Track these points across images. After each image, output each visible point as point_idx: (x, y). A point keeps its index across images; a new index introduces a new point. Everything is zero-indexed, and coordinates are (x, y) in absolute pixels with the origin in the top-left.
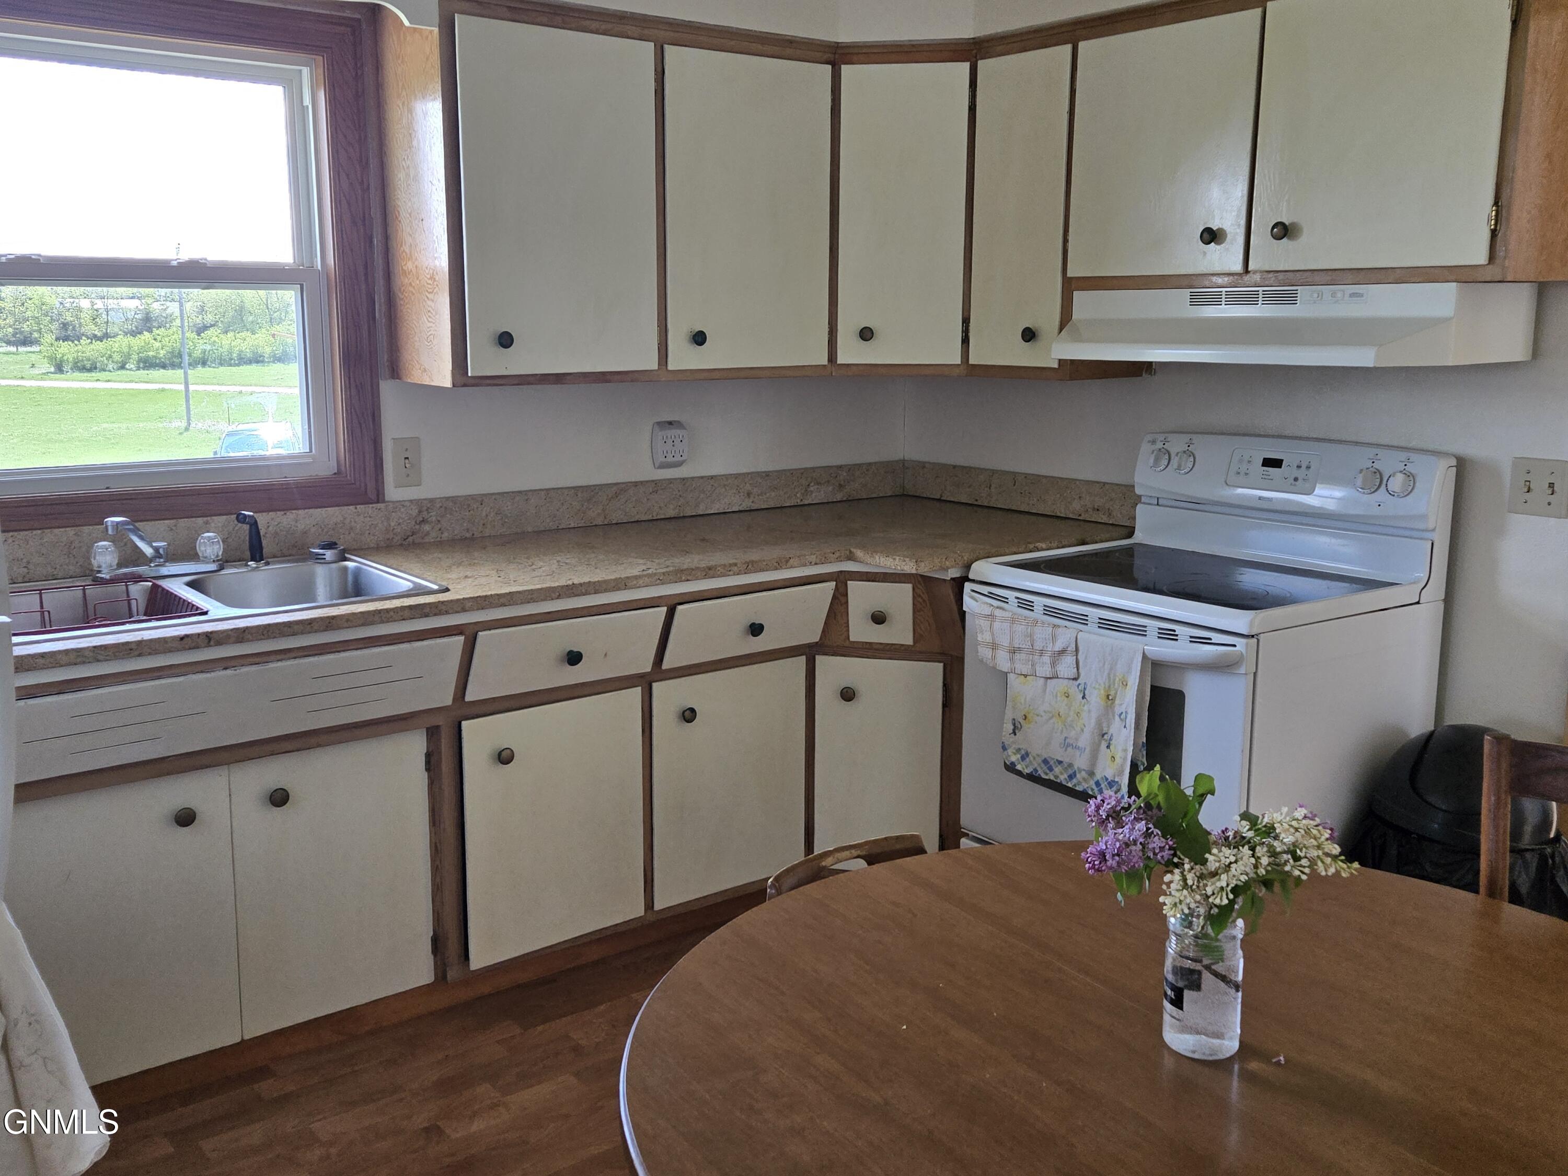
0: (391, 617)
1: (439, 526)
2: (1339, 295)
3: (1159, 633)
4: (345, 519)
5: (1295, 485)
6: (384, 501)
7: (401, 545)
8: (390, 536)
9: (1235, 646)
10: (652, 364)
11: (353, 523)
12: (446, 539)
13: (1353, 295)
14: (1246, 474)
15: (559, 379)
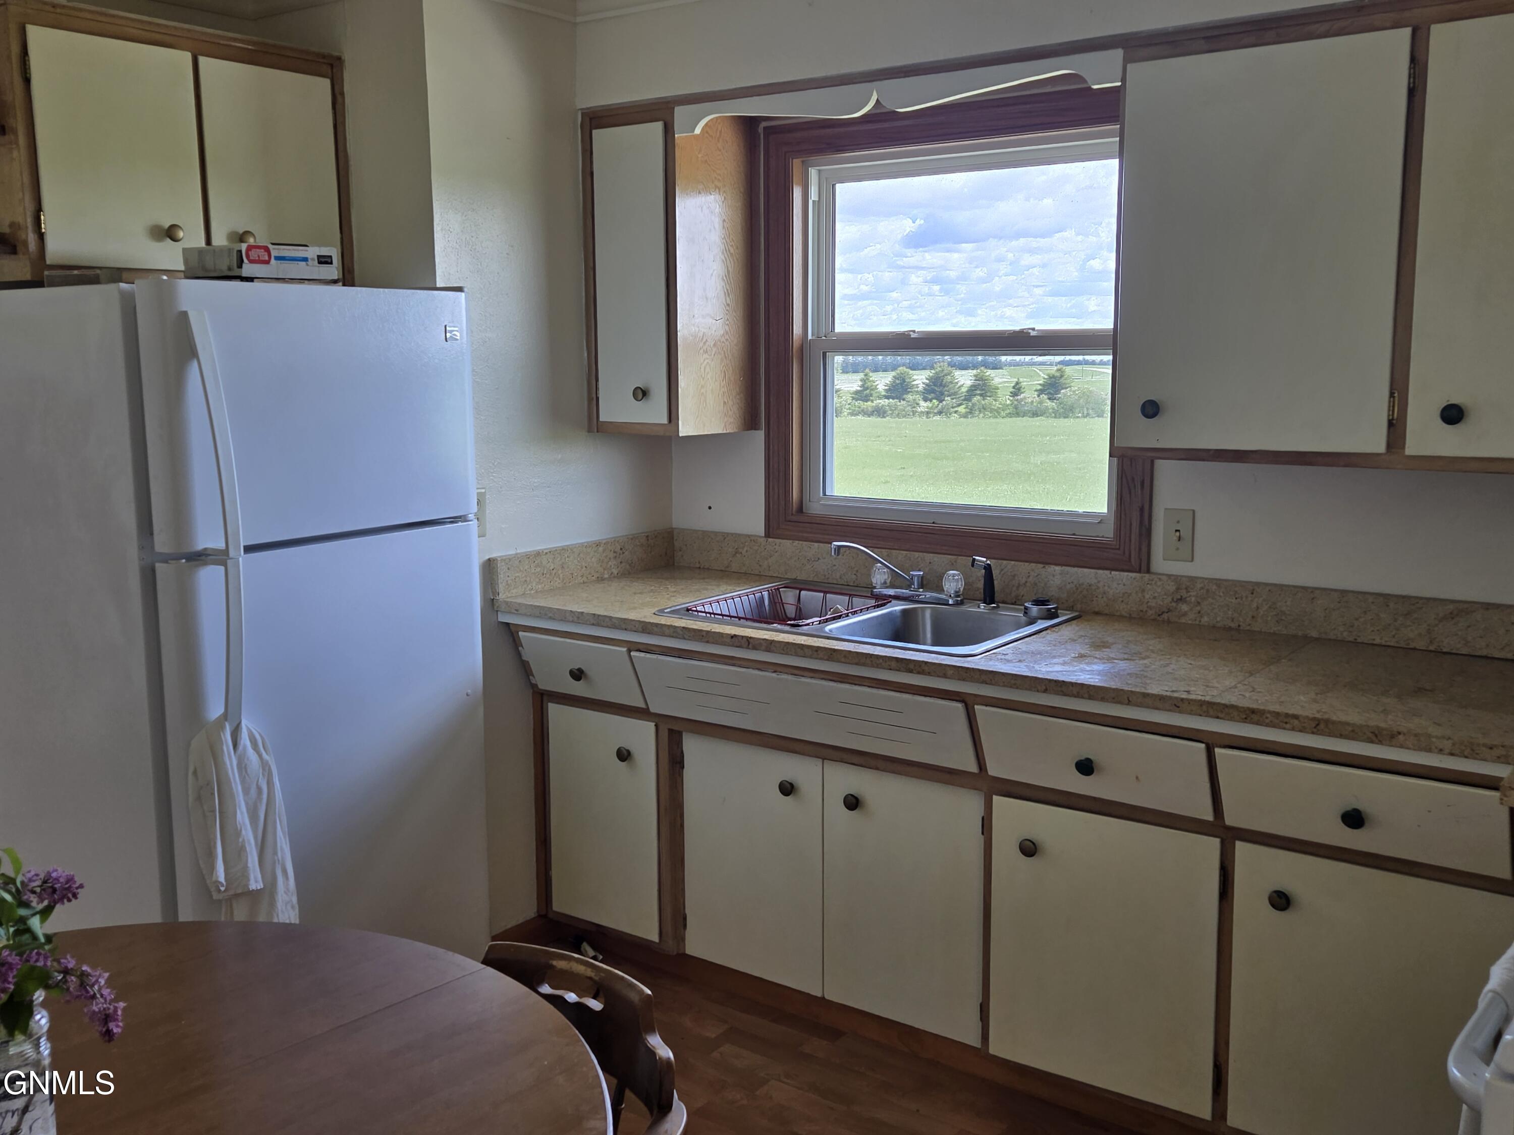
1: (1198, 608)
6: (1148, 571)
7: (1154, 620)
10: (1376, 443)
12: (1206, 624)
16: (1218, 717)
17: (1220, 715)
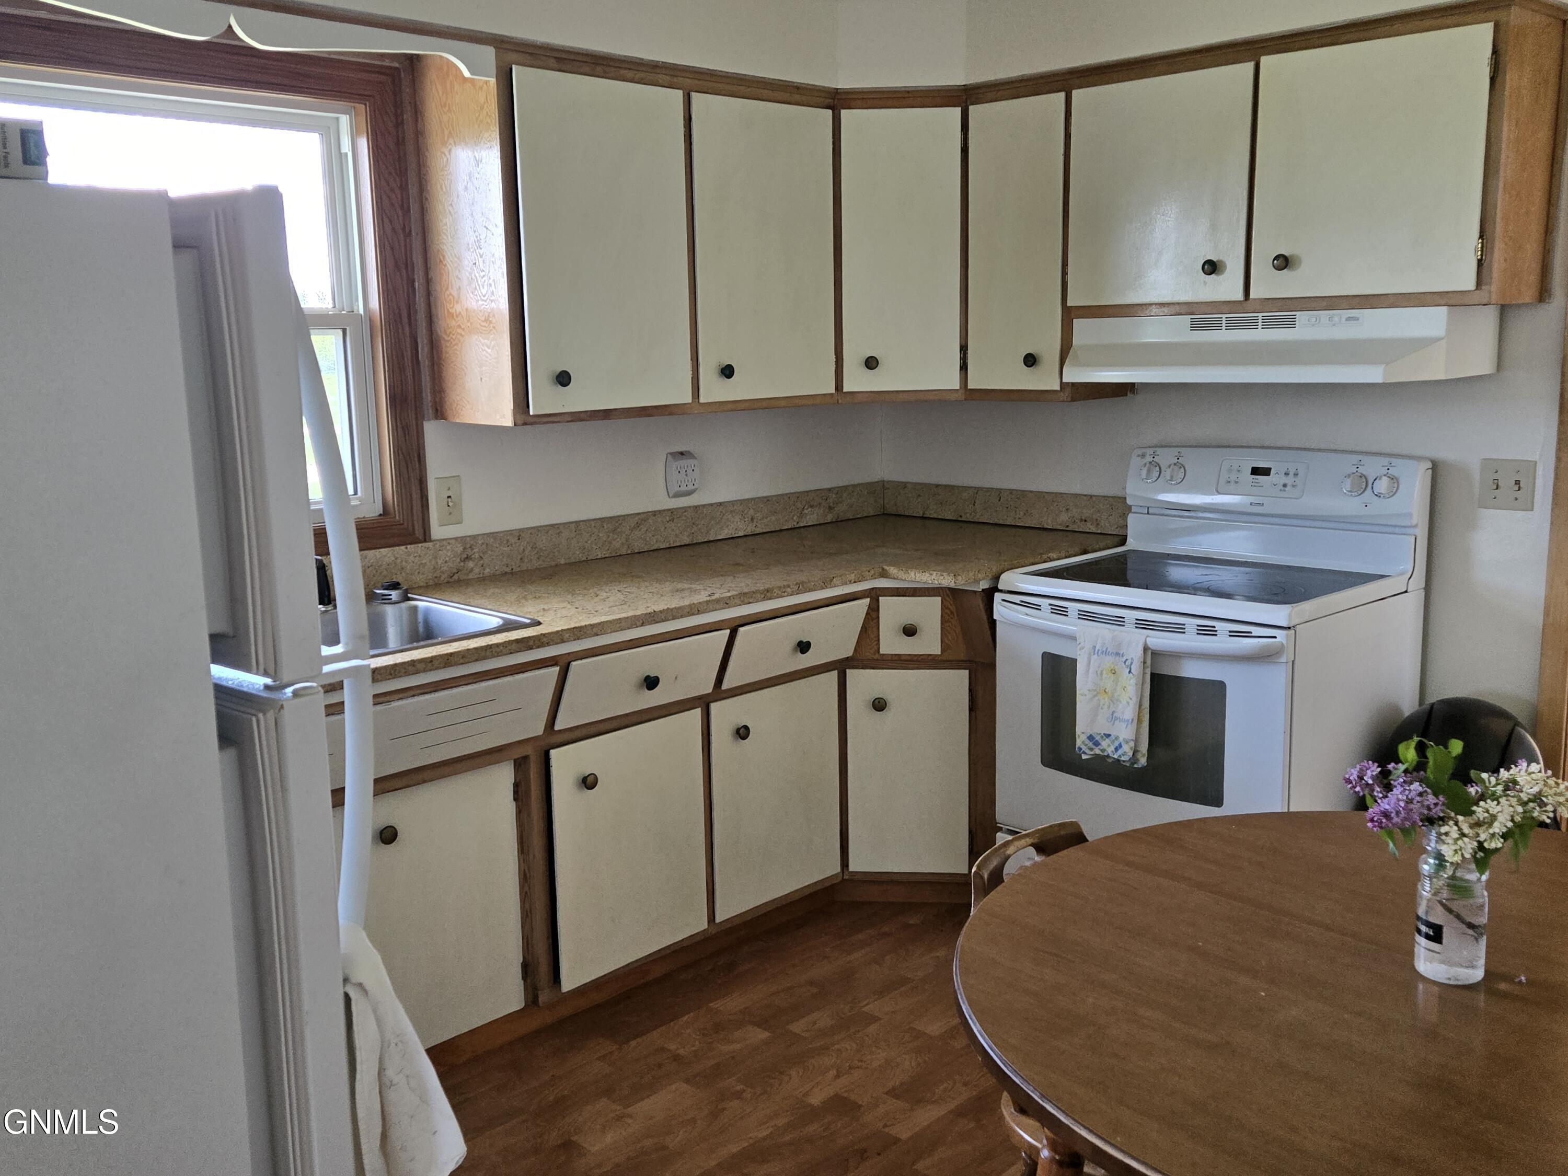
0: (501, 651)
1: (482, 562)
2: (1336, 319)
3: (1198, 630)
4: (396, 559)
5: (1284, 491)
6: (430, 541)
7: (448, 582)
8: (438, 574)
9: (1275, 637)
10: (686, 397)
11: (404, 563)
12: (489, 575)
13: (1348, 319)
14: (1236, 482)
15: (606, 414)
16: (750, 603)
17: (751, 601)
